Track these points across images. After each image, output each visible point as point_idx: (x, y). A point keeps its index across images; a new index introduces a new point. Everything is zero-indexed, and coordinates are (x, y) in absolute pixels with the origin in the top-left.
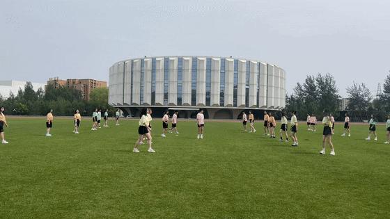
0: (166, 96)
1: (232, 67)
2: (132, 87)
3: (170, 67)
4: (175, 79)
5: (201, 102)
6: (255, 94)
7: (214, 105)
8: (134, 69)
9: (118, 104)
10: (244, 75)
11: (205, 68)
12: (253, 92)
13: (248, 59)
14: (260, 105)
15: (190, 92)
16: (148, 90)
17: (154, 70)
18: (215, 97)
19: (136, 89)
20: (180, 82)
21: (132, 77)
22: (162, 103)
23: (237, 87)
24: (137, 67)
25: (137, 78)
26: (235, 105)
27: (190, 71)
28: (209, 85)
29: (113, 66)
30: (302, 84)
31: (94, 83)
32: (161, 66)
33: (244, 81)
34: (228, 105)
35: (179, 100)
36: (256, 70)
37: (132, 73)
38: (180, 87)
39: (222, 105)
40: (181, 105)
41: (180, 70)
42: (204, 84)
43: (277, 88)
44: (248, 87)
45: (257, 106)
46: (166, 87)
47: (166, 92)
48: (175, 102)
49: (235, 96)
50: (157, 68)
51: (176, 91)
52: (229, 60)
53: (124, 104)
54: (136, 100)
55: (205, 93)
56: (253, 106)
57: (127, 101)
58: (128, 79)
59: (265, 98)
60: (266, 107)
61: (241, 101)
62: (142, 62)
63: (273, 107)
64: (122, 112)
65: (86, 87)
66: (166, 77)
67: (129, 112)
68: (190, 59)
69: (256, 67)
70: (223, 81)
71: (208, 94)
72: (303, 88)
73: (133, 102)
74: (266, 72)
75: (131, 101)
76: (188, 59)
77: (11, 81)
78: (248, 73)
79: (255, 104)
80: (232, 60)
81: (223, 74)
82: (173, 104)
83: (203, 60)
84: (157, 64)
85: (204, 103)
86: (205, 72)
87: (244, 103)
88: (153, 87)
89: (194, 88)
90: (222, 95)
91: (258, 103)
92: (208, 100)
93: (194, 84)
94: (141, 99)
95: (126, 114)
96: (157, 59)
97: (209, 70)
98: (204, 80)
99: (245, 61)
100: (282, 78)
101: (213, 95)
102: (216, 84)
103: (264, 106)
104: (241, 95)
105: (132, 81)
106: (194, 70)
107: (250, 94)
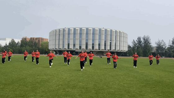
0: (74, 45)
1: (104, 33)
2: (59, 41)
3: (76, 32)
4: (79, 38)
5: (90, 48)
6: (114, 45)
7: (96, 49)
8: (60, 33)
9: (53, 49)
10: (109, 36)
11: (92, 33)
12: (113, 44)
13: (111, 29)
15: (85, 43)
16: (66, 43)
17: (69, 34)
18: (96, 46)
20: (80, 39)
21: (59, 37)
22: (72, 48)
23: (106, 41)
24: (62, 32)
25: (61, 37)
26: (105, 50)
27: (85, 34)
28: (93, 40)
29: (51, 32)
30: (135, 40)
31: (42, 39)
32: (72, 32)
33: (109, 39)
34: (102, 50)
35: (80, 47)
36: (114, 34)
37: (59, 35)
38: (80, 41)
39: (99, 49)
40: (81, 49)
41: (81, 34)
42: (91, 40)
43: (124, 42)
44: (111, 41)
45: (115, 50)
46: (74, 41)
47: (74, 43)
48: (78, 48)
49: (105, 45)
50: (70, 33)
51: (78, 43)
52: (102, 29)
53: (56, 49)
54: (61, 47)
55: (91, 44)
57: (57, 47)
58: (57, 38)
59: (119, 47)
60: (119, 50)
61: (108, 48)
62: (64, 30)
63: (122, 50)
64: (55, 52)
65: (39, 41)
66: (74, 37)
67: (58, 52)
69: (114, 33)
70: (100, 39)
71: (93, 44)
72: (136, 42)
73: (60, 48)
74: (119, 35)
75: (59, 47)
76: (84, 29)
77: (6, 38)
78: (111, 35)
79: (114, 49)
80: (104, 29)
81: (100, 36)
82: (77, 49)
83: (91, 30)
84: (70, 31)
85: (91, 49)
86: (92, 34)
87: (109, 48)
88: (68, 41)
89: (87, 42)
90: (99, 45)
91: (115, 48)
92: (93, 47)
93: (87, 40)
94: (63, 47)
95: (56, 53)
96: (70, 29)
97: (93, 34)
98: (91, 38)
99: (110, 30)
100: (126, 38)
101: (95, 45)
102: (96, 40)
103: (118, 50)
104: (108, 45)
105: (59, 39)
106: (87, 34)
107: (112, 45)
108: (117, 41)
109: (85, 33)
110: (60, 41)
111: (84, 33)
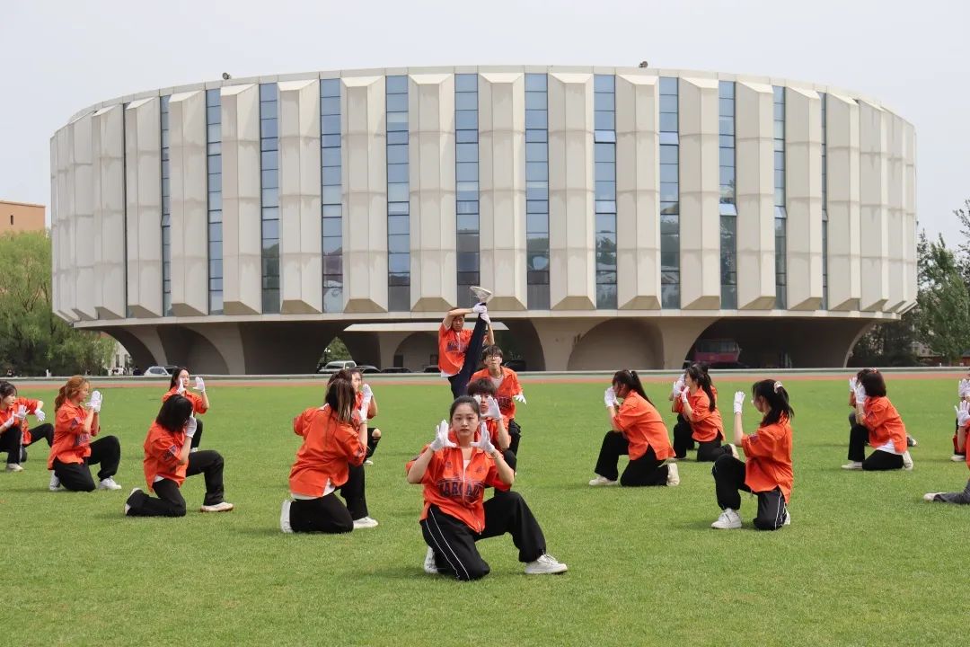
0: (332, 268)
1: (649, 116)
2: (164, 228)
3: (350, 124)
4: (377, 181)
5: (503, 291)
6: (769, 243)
7: (569, 302)
8: (173, 139)
9: (102, 313)
10: (711, 154)
11: (519, 122)
12: (758, 236)
14: (795, 297)
15: (449, 242)
16: (243, 241)
17: (268, 143)
18: (573, 261)
19: (188, 239)
20: (398, 193)
21: (164, 179)
22: (312, 297)
23: (676, 211)
24: (188, 128)
25: (187, 181)
26: (674, 302)
27: (446, 141)
28: (539, 204)
29: (71, 126)
32: (303, 118)
33: (711, 180)
34: (637, 302)
35: (399, 285)
36: (769, 127)
37: (164, 160)
38: (398, 220)
39: (609, 300)
40: (406, 307)
41: (397, 138)
42: (519, 202)
43: (876, 207)
44: (729, 210)
45: (780, 301)
46: (330, 222)
47: (330, 249)
48: (379, 294)
49: (670, 257)
50: (285, 129)
51: (378, 241)
52: (634, 80)
53: (130, 311)
54: (190, 292)
55: (520, 242)
56: (760, 302)
57: (146, 295)
59: (817, 263)
60: (823, 303)
61: (703, 280)
62: (212, 102)
63: (855, 303)
64: (122, 352)
66: (329, 172)
67: (157, 349)
68: (446, 82)
69: (768, 112)
70: (609, 186)
71: (538, 250)
73: (175, 298)
74: (816, 135)
75: (165, 293)
78: (731, 142)
79: (769, 290)
80: (652, 80)
81: (608, 149)
82: (368, 304)
83: (508, 87)
84: (285, 107)
85: (521, 296)
86: (518, 140)
87: (713, 287)
88: (266, 222)
89: (468, 224)
90: (606, 253)
91: (781, 284)
92: (538, 279)
93: (468, 205)
94: (213, 283)
95: (141, 361)
96: (283, 86)
97: (540, 133)
98: (518, 181)
99: (714, 84)
100: (895, 160)
101: (564, 252)
102: (573, 202)
103: (811, 303)
104: (699, 253)
105: (164, 197)
106: (468, 134)
107: (742, 243)
108: (793, 208)
109: (447, 121)
110: (174, 222)
111: (436, 133)
